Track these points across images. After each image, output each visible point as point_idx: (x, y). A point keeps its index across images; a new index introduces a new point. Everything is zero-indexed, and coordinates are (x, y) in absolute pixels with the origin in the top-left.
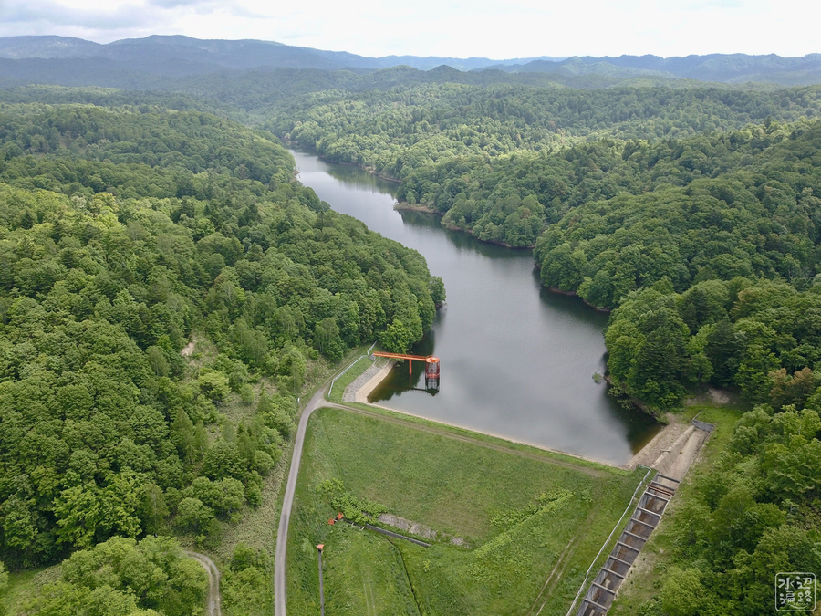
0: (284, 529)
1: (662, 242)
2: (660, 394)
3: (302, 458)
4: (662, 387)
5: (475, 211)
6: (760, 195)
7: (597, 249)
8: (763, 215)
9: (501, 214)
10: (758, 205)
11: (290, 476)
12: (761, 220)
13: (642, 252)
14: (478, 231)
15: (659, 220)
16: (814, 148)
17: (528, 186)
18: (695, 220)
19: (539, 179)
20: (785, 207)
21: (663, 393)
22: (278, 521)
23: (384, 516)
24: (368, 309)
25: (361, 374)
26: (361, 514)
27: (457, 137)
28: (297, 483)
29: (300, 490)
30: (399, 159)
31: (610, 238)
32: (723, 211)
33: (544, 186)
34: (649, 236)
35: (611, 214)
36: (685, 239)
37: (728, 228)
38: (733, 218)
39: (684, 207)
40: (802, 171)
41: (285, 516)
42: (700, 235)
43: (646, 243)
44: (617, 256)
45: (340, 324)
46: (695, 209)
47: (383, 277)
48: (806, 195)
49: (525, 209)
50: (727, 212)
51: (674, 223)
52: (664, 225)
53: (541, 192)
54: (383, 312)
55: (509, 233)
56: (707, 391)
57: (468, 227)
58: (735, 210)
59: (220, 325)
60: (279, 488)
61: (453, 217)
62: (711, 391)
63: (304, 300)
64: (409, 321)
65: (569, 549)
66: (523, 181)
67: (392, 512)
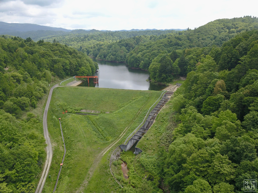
0: (46, 113)
1: (163, 50)
2: (166, 78)
3: (51, 98)
4: (166, 76)
5: (106, 54)
6: (188, 39)
7: (144, 54)
8: (190, 43)
9: (114, 53)
10: (188, 41)
11: (47, 102)
12: (189, 44)
13: (157, 52)
14: (108, 58)
15: (162, 44)
16: (201, 30)
17: (122, 45)
18: (171, 44)
19: (125, 43)
20: (195, 41)
21: (167, 78)
22: (43, 111)
23: (82, 110)
24: (73, 63)
25: (71, 82)
26: (74, 110)
27: (99, 40)
28: (50, 103)
29: (51, 104)
30: (81, 46)
31: (148, 51)
32: (179, 42)
33: (127, 45)
34: (159, 48)
35: (148, 46)
36: (169, 49)
37: (181, 46)
38: (181, 43)
39: (168, 41)
40: (198, 35)
41: (46, 111)
42: (173, 48)
43: (158, 50)
44: (150, 54)
45: (63, 66)
46: (171, 42)
47: (77, 56)
48: (200, 40)
49: (122, 51)
50: (180, 42)
51: (166, 45)
52: (163, 46)
53: (126, 47)
54: (78, 65)
55: (117, 58)
56: (179, 77)
57: (104, 59)
58: (182, 42)
59: (18, 64)
60: (43, 104)
61: (100, 56)
62: (180, 77)
63: (49, 58)
64: (87, 68)
65: (143, 107)
66: (121, 44)
67: (85, 109)
